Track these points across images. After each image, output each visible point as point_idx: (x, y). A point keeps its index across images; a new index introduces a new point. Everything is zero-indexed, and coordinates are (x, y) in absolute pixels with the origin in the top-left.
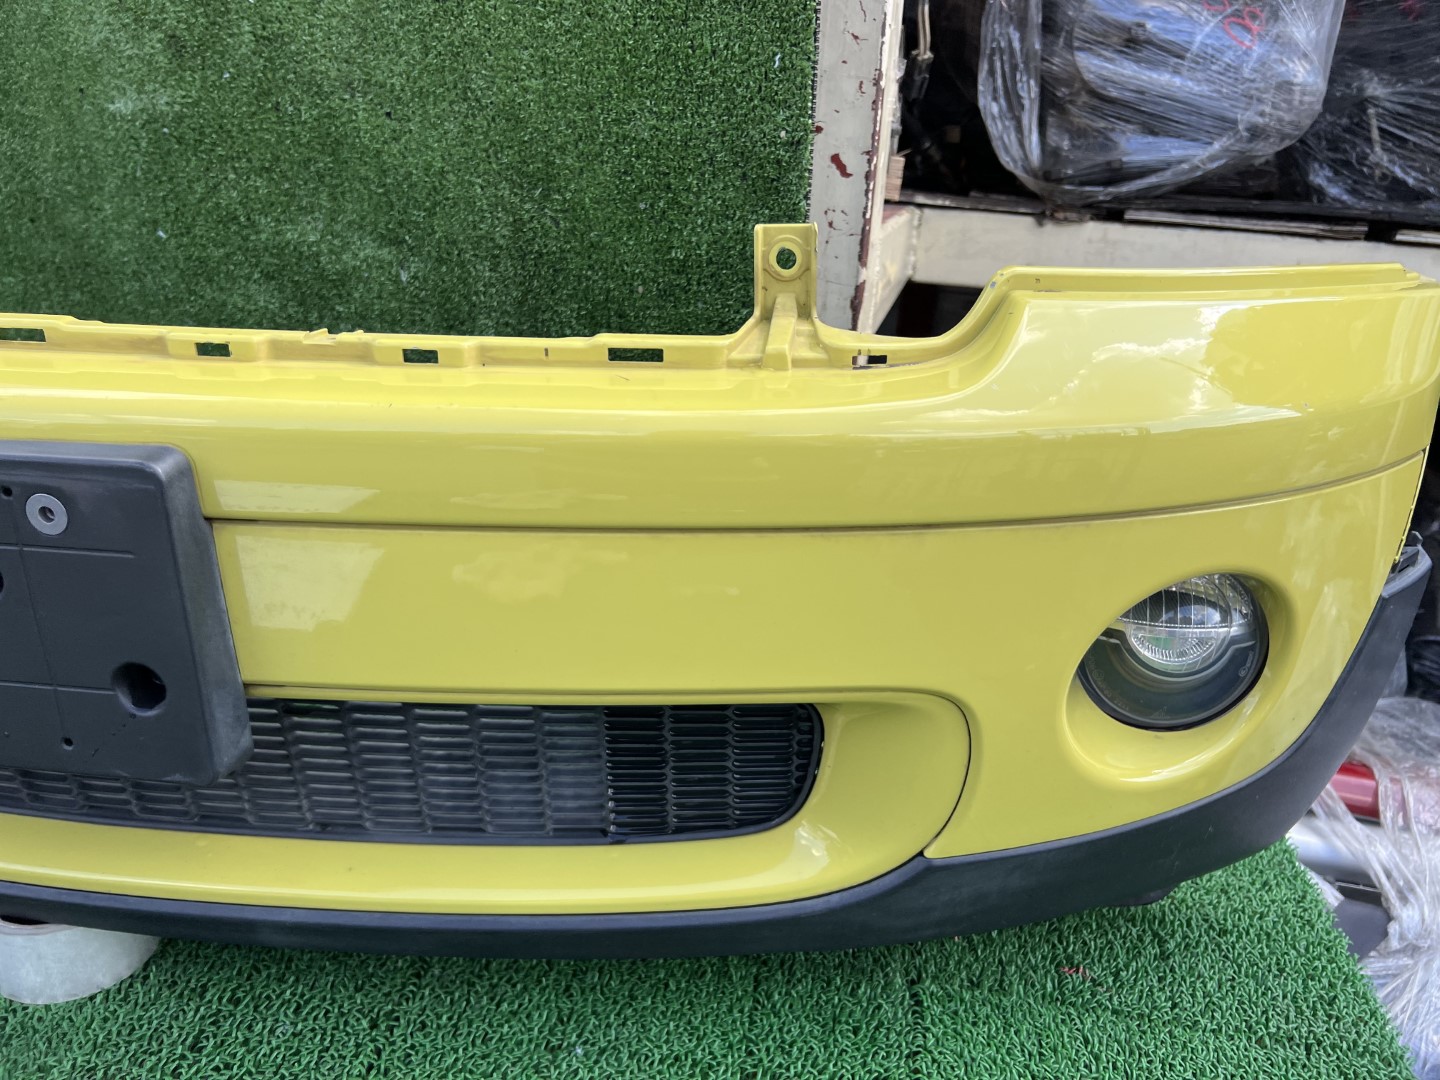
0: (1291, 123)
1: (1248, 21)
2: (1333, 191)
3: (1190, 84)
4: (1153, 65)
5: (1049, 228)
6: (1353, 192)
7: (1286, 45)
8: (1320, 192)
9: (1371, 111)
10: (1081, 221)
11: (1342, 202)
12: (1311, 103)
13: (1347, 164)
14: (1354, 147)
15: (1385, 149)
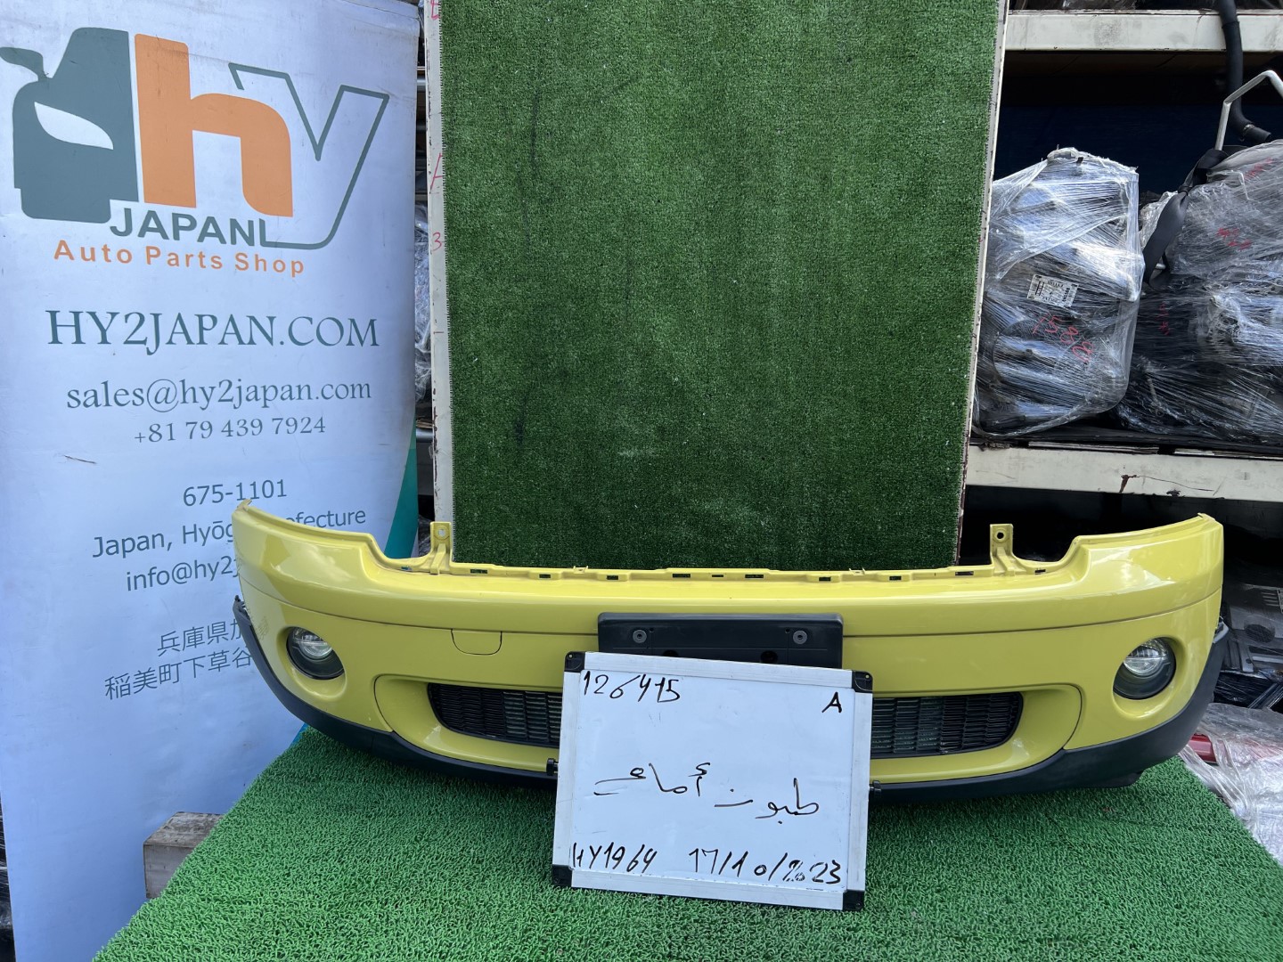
0: (1113, 396)
1: (1085, 349)
2: (1133, 420)
3: (1057, 378)
4: (1037, 369)
5: (987, 451)
6: (1143, 421)
7: (1104, 358)
8: (1126, 421)
9: (1150, 380)
10: (1005, 448)
11: (1139, 426)
12: (1122, 387)
13: (1140, 407)
14: (1142, 397)
15: (1158, 398)
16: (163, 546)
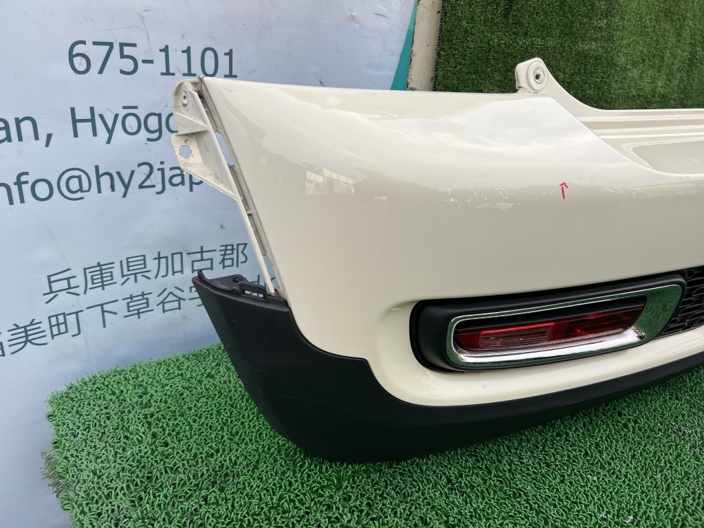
16: (37, 138)
